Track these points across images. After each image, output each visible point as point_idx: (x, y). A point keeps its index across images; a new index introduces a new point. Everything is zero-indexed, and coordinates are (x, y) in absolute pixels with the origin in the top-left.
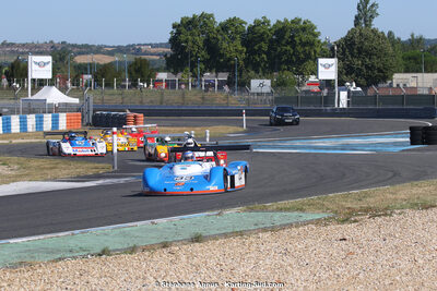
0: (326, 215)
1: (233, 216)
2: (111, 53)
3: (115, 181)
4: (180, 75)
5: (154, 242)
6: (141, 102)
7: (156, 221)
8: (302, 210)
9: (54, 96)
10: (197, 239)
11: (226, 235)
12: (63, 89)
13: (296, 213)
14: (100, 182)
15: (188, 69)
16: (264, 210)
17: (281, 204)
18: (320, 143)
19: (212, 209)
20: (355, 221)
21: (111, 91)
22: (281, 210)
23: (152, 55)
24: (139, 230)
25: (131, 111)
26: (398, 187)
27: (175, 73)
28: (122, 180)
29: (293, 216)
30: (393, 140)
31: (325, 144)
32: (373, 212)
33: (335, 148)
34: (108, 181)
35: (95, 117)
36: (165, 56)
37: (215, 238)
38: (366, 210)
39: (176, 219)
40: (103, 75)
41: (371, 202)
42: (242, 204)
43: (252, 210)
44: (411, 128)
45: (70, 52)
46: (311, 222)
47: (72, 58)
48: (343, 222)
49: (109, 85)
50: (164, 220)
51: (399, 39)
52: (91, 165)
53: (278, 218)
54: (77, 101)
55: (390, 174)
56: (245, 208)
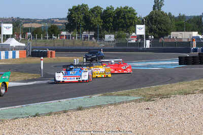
0: (140, 98)
1: (97, 98)
2: (39, 23)
3: (42, 82)
4: (72, 33)
5: (60, 110)
6: (54, 45)
7: (61, 100)
8: (129, 95)
9: (13, 42)
10: (80, 109)
11: (93, 107)
12: (18, 39)
13: (126, 97)
14: (35, 82)
15: (76, 30)
16: (111, 95)
17: (119, 92)
18: (137, 64)
19: (87, 95)
20: (153, 100)
21: (40, 40)
22: (119, 95)
23: (59, 23)
24: (53, 105)
25: (49, 49)
26: (173, 84)
27: (70, 32)
28: (45, 82)
29: (124, 98)
30: (171, 63)
31: (139, 65)
32: (162, 96)
33: (144, 67)
34: (39, 82)
35: (32, 52)
36: (65, 24)
37: (88, 108)
38: (158, 95)
39: (70, 99)
40: (36, 33)
41: (161, 91)
42: (101, 93)
43: (105, 95)
44: (179, 57)
45: (21, 22)
46: (133, 101)
47: (22, 25)
48: (148, 101)
49: (39, 37)
50: (64, 100)
51: (174, 16)
52: (31, 75)
53: (118, 99)
54: (24, 45)
55: (170, 79)
56: (102, 94)
